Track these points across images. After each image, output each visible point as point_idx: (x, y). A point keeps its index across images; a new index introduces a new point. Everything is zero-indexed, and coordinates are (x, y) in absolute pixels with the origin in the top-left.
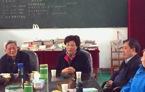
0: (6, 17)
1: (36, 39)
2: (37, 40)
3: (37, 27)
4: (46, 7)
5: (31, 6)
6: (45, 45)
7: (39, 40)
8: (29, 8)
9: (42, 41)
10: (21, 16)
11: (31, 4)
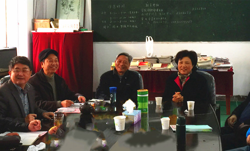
0: (114, 27)
1: (150, 54)
2: (150, 57)
3: (151, 40)
4: (164, 14)
5: (146, 12)
6: (161, 62)
7: (154, 56)
8: (142, 14)
9: (157, 58)
10: (132, 26)
11: (145, 10)
